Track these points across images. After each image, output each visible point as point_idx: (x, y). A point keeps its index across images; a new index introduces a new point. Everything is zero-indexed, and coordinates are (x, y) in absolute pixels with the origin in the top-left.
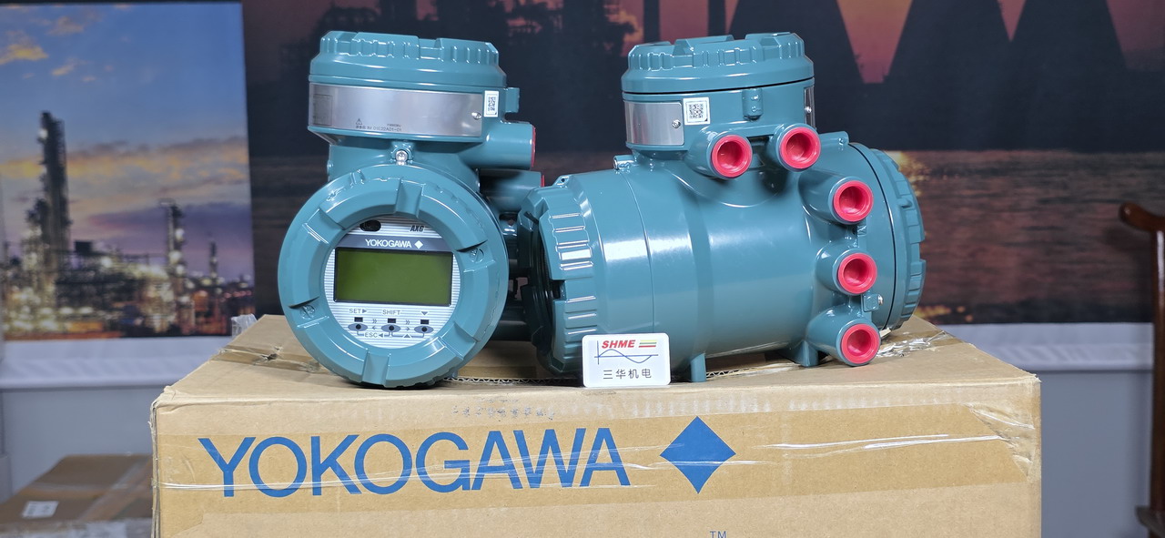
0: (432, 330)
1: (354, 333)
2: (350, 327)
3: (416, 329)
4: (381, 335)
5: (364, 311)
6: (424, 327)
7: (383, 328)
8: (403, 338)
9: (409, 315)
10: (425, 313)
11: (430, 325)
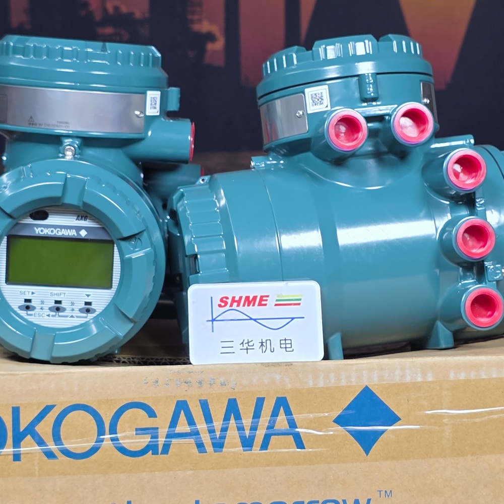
0: (94, 311)
1: (23, 313)
2: (20, 308)
3: (81, 310)
4: (48, 315)
5: (33, 293)
6: (88, 308)
7: (51, 309)
8: (69, 318)
9: (74, 297)
10: (88, 296)
11: (93, 306)
